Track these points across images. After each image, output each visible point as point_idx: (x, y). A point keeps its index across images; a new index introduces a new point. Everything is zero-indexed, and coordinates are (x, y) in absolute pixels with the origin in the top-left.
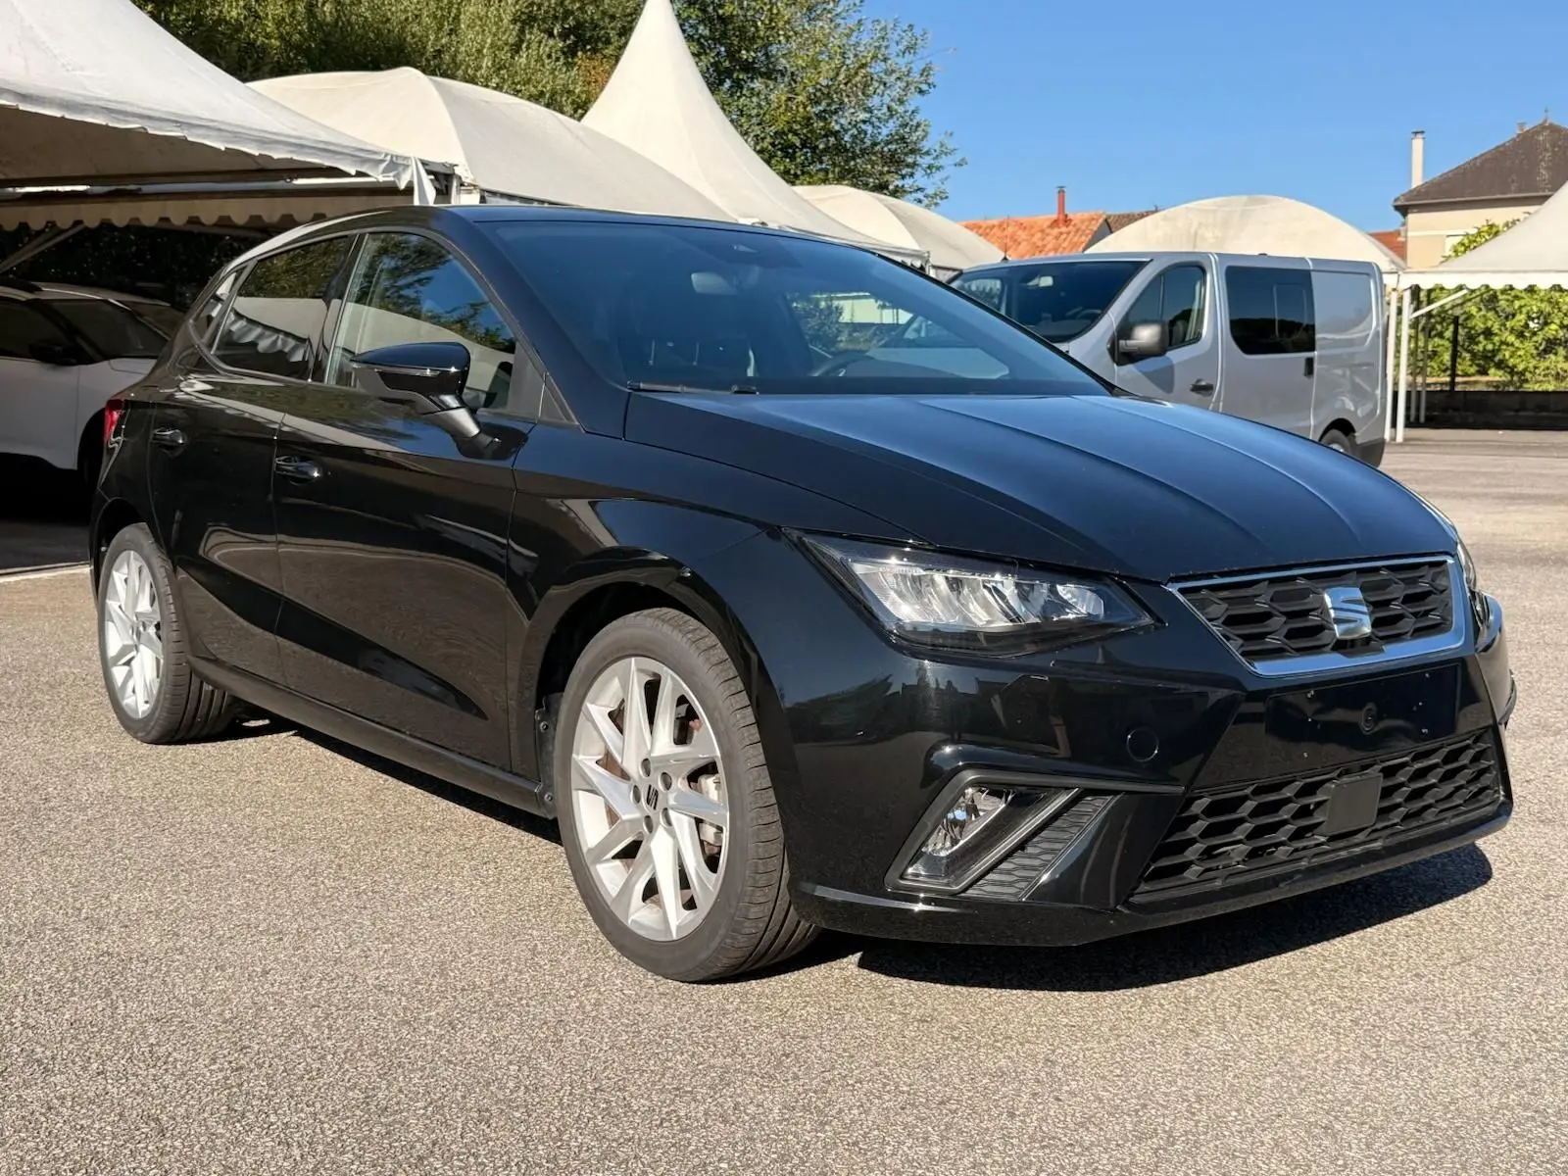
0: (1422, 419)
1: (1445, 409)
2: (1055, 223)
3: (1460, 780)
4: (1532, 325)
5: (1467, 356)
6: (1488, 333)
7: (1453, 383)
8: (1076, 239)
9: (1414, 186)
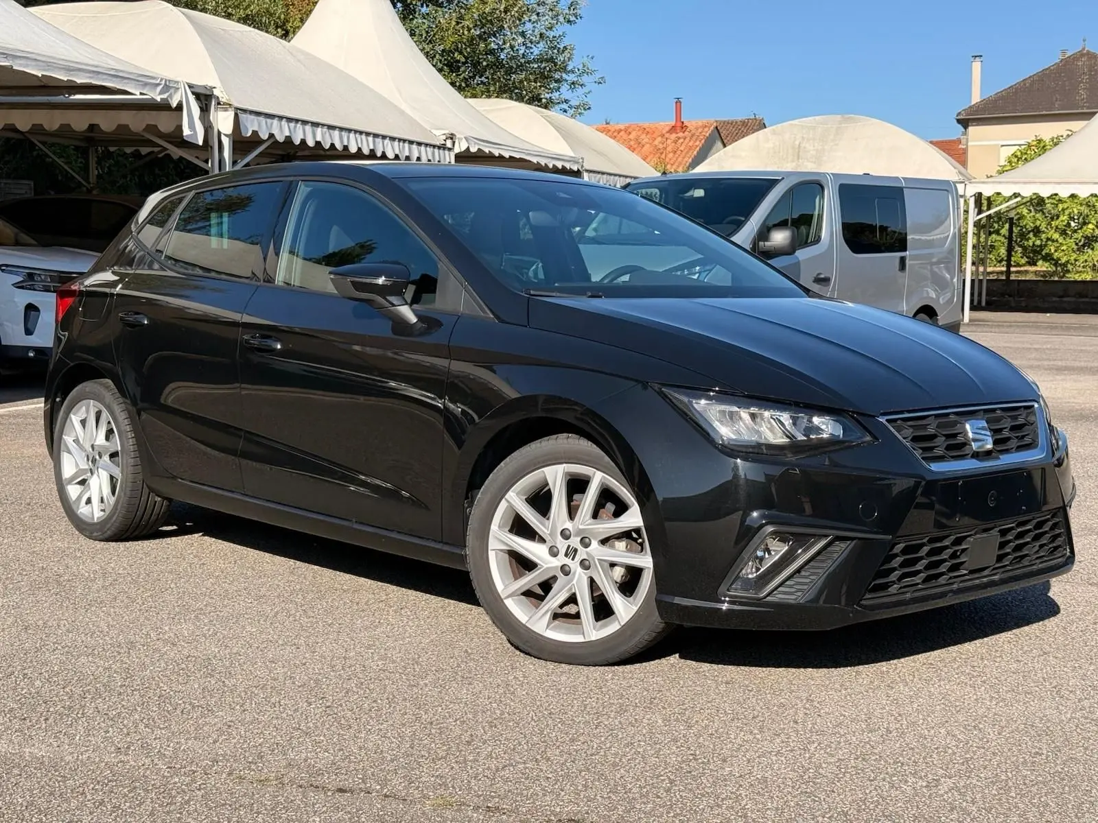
0: (984, 304)
1: (1003, 295)
2: (673, 129)
3: (1044, 541)
4: (1073, 224)
5: (1020, 250)
6: (1037, 231)
7: (1008, 273)
8: (691, 144)
9: (973, 103)
